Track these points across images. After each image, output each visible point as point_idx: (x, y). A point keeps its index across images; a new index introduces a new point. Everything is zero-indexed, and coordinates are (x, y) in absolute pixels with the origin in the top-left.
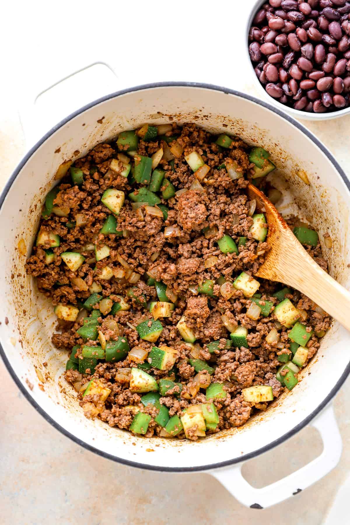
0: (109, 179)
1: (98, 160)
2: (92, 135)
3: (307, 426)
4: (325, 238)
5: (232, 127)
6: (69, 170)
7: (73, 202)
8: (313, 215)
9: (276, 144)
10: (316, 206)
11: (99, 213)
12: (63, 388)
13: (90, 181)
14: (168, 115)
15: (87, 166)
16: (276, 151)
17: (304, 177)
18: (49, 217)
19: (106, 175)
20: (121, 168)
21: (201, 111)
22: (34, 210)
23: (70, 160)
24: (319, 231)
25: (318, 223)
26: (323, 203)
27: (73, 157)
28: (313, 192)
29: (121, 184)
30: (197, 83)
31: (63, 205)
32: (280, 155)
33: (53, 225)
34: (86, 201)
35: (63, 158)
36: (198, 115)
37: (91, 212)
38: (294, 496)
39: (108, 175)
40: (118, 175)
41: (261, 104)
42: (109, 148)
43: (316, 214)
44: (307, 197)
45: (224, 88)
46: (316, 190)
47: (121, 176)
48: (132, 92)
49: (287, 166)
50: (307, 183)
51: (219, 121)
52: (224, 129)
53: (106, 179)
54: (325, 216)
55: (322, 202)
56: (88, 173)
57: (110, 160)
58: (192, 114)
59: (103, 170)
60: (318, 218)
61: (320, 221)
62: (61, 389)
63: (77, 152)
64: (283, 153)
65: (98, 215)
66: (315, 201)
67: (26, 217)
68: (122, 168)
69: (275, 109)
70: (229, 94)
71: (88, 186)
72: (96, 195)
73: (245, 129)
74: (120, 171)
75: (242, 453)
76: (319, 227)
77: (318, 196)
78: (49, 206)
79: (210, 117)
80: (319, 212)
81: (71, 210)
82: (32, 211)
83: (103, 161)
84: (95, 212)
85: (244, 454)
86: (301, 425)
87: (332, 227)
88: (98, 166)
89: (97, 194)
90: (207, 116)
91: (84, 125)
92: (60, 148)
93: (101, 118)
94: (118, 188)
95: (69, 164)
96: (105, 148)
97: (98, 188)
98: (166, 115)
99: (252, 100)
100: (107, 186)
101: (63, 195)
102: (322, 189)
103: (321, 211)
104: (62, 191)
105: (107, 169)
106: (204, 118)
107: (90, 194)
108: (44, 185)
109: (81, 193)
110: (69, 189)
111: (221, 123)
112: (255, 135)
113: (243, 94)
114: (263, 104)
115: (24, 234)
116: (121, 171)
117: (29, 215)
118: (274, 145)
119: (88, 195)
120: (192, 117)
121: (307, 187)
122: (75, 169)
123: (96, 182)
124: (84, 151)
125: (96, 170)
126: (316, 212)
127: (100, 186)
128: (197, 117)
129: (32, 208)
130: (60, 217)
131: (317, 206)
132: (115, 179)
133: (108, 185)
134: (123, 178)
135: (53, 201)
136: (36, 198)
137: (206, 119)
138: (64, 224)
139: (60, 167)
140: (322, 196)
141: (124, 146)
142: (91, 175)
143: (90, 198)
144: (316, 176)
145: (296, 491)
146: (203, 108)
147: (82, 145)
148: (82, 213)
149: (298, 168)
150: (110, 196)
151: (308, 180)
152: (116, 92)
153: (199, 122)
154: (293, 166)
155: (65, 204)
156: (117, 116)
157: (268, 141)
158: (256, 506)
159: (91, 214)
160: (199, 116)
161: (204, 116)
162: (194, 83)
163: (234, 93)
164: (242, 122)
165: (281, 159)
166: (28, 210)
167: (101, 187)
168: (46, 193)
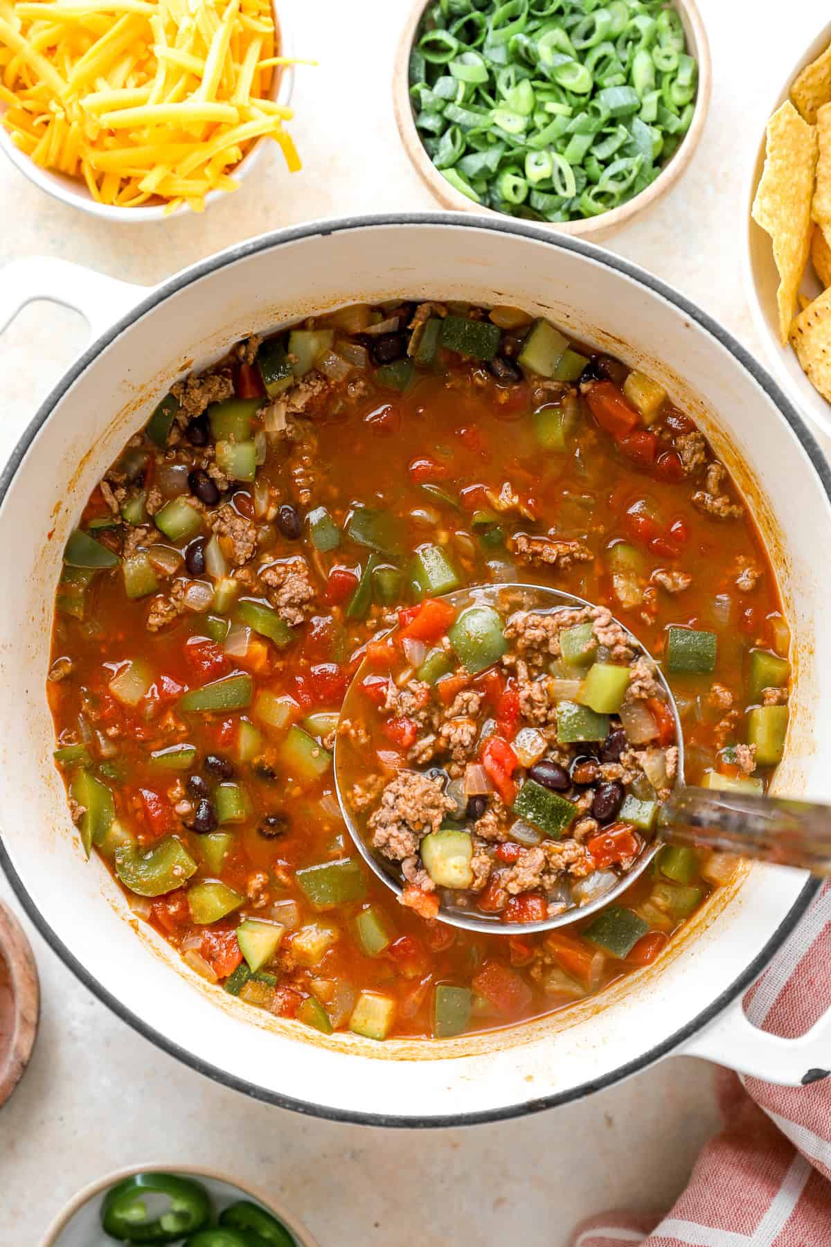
45: (319, 226)
99: (388, 223)
113: (362, 219)
163: (344, 225)
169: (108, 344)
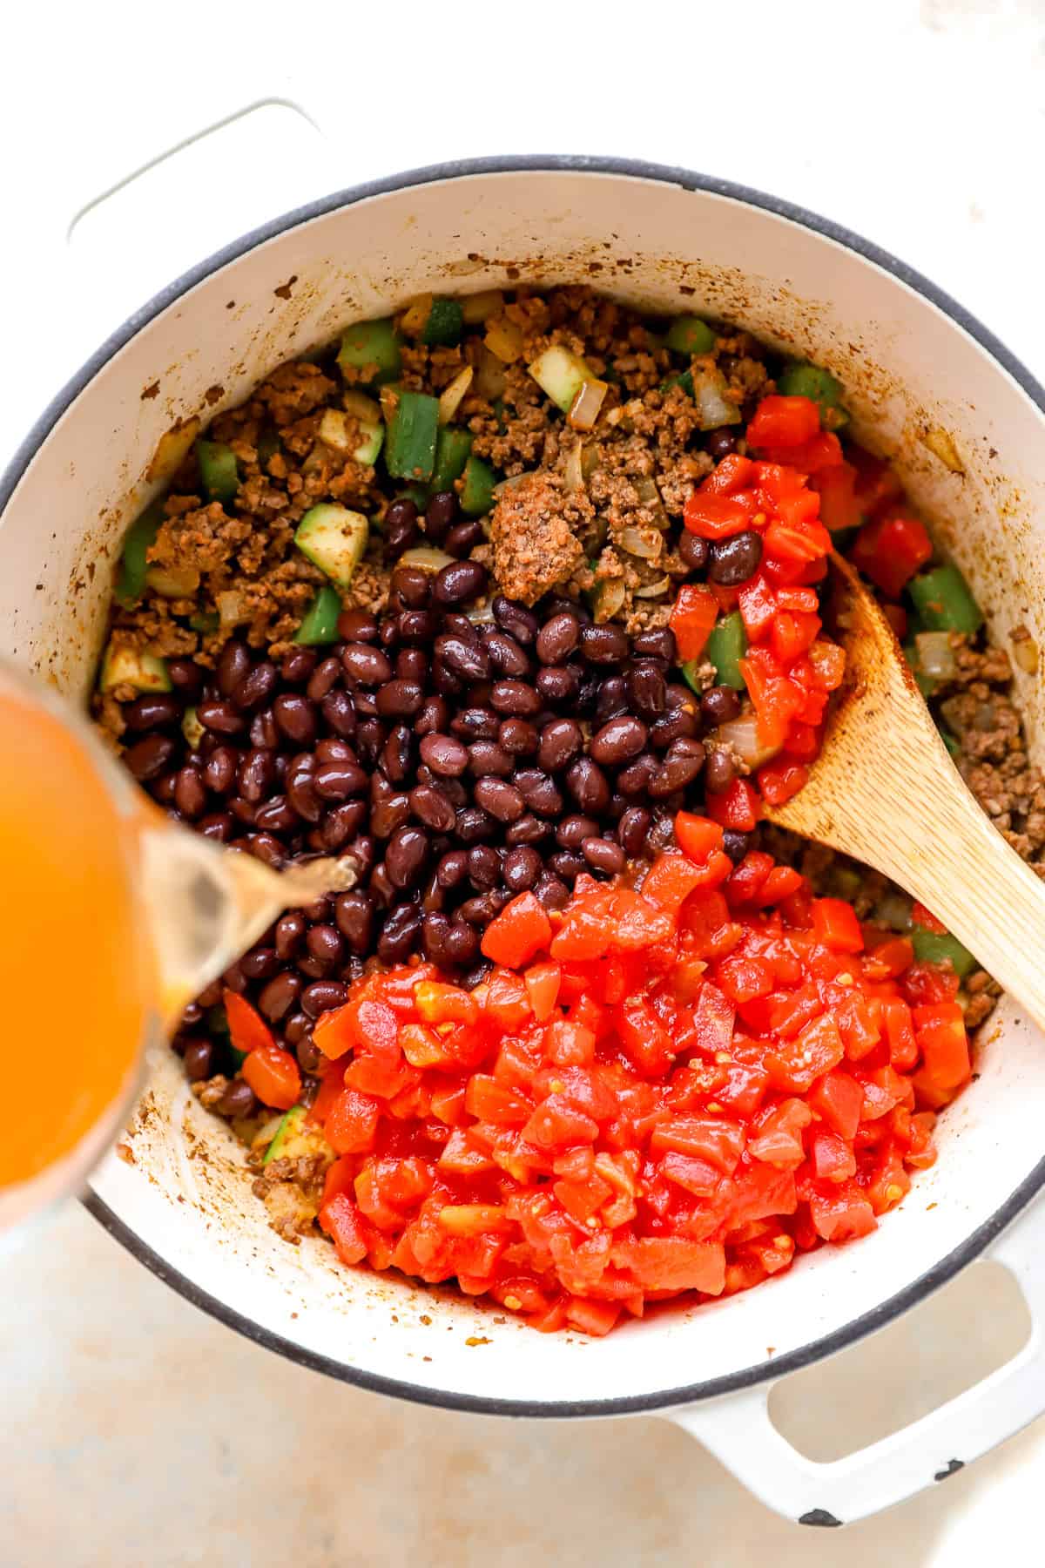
0: (319, 474)
1: (282, 417)
2: (261, 336)
3: (978, 1260)
4: (1017, 641)
5: (711, 295)
6: (192, 451)
7: (209, 552)
8: (975, 566)
9: (851, 347)
10: (984, 539)
11: (289, 585)
12: (196, 1142)
13: (260, 483)
14: (503, 264)
15: (250, 433)
16: (855, 370)
17: (945, 449)
18: (136, 600)
19: (309, 462)
20: (354, 436)
21: (607, 246)
22: (86, 580)
23: (196, 418)
24: (996, 618)
25: (991, 591)
26: (1009, 533)
27: (202, 407)
28: (975, 495)
29: (359, 489)
30: (592, 159)
31: (177, 562)
32: (865, 381)
33: (151, 628)
34: (250, 547)
35: (171, 413)
36: (600, 261)
37: (263, 584)
38: (937, 1483)
39: (315, 461)
40: (347, 458)
41: (803, 222)
42: (317, 376)
43: (985, 566)
44: (955, 510)
45: (683, 172)
46: (986, 490)
47: (355, 462)
48: (383, 195)
49: (890, 415)
50: (956, 467)
51: (667, 276)
52: (684, 301)
53: (309, 472)
54: (1014, 571)
55: (1005, 529)
56: (251, 457)
57: (319, 413)
58: (580, 258)
59: (298, 446)
60: (991, 577)
61: (998, 585)
62: (192, 1147)
63: (215, 393)
64: (877, 374)
65: (289, 593)
66: (981, 524)
67: (62, 603)
68: (357, 438)
69: (849, 234)
70: (699, 191)
71: (254, 498)
72: (282, 526)
73: (751, 301)
74: (351, 447)
75: (770, 1350)
76: (994, 606)
77: (993, 511)
78: (136, 566)
79: (638, 264)
80: (994, 558)
81: (205, 576)
82: (79, 586)
83: (297, 416)
84: (276, 582)
85: (775, 1356)
86: (955, 1258)
87: (1037, 609)
88: (283, 433)
89: (283, 522)
90: (629, 263)
91: (231, 305)
92: (158, 382)
93: (285, 282)
94: (350, 502)
95: (191, 431)
96: (302, 377)
97: (286, 503)
98: (496, 263)
99: (773, 210)
100: (314, 497)
101: (174, 534)
102: (1004, 492)
103: (1001, 556)
104: (174, 520)
105: (310, 440)
106: (619, 270)
107: (261, 522)
108: (114, 500)
109: (233, 523)
110: (195, 514)
111: (675, 283)
112: (784, 317)
113: (742, 189)
114: (810, 220)
115: (59, 661)
116: (355, 448)
117: (71, 598)
118: (847, 350)
119: (256, 529)
120: (580, 267)
121: (955, 480)
122: (210, 446)
123: (279, 484)
124: (237, 388)
125: (278, 447)
126: (983, 557)
127: (291, 497)
128: (595, 267)
129: (78, 577)
130: (170, 600)
131: (988, 541)
132: (338, 473)
133: (318, 492)
134: (361, 470)
135: (145, 552)
136: (88, 545)
137: (627, 272)
138: (183, 622)
139: (162, 442)
140: (1005, 511)
141: (360, 372)
142: (263, 463)
143: (262, 539)
144: (985, 447)
145: (946, 1468)
146: (616, 236)
147: (232, 369)
148: (238, 589)
149: (926, 422)
150: (322, 529)
151: (957, 458)
152: (330, 197)
153: (602, 282)
154: (911, 416)
155: (182, 560)
156: (339, 272)
157: (826, 337)
158: (819, 1518)
159: (262, 590)
160: (604, 262)
161: (621, 263)
162: (583, 157)
163: (715, 187)
164: (743, 278)
165: (871, 394)
166: (65, 584)
167: (296, 500)
168: (123, 526)
169: (350, 203)
